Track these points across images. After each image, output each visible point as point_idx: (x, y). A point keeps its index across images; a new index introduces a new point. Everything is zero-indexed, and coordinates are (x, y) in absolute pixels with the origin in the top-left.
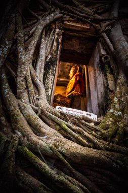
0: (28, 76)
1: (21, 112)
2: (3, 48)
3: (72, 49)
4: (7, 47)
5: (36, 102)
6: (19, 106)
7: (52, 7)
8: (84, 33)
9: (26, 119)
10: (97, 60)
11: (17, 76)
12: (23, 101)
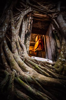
0: (17, 41)
1: (15, 60)
2: (4, 27)
3: (38, 27)
4: (6, 27)
5: (22, 55)
6: (14, 57)
7: (28, 6)
8: (44, 19)
9: (18, 64)
10: (51, 32)
11: (12, 42)
12: (16, 54)
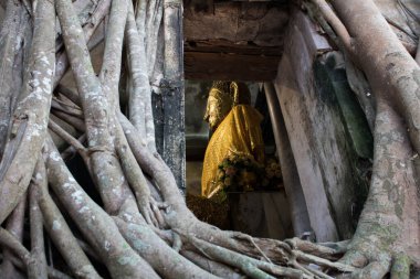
0: (125, 147)
1: (133, 247)
2: (40, 78)
4: (49, 72)
5: (161, 218)
6: (121, 232)
9: (151, 264)
10: (305, 64)
11: (91, 153)
12: (129, 217)
